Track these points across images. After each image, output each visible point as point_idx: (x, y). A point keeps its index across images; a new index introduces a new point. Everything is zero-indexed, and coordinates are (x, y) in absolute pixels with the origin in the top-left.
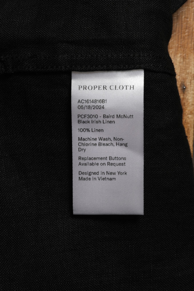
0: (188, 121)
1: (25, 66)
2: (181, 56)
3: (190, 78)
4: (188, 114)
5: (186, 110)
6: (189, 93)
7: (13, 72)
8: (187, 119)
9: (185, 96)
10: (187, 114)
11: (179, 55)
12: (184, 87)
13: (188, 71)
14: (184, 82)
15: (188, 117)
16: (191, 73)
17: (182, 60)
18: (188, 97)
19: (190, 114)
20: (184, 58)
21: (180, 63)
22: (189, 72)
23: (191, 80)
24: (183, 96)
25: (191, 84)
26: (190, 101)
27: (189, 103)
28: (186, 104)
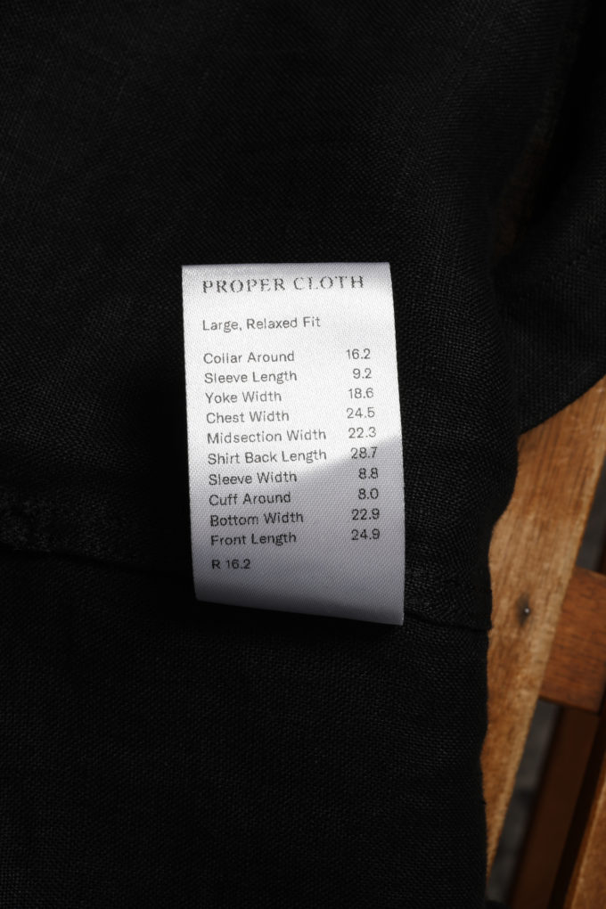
0: (517, 705)
1: (83, 540)
2: (535, 520)
3: (549, 587)
4: (521, 687)
5: (518, 674)
6: (535, 629)
7: (48, 551)
8: (516, 699)
9: (523, 634)
10: (517, 686)
11: (531, 517)
12: (527, 611)
13: (546, 565)
14: (528, 596)
15: (519, 696)
16: (554, 572)
17: (536, 533)
18: (530, 639)
19: (526, 688)
20: (544, 527)
21: (530, 539)
22: (549, 569)
23: (549, 593)
24: (519, 633)
25: (546, 604)
26: (534, 650)
27: (530, 657)
28: (521, 659)
